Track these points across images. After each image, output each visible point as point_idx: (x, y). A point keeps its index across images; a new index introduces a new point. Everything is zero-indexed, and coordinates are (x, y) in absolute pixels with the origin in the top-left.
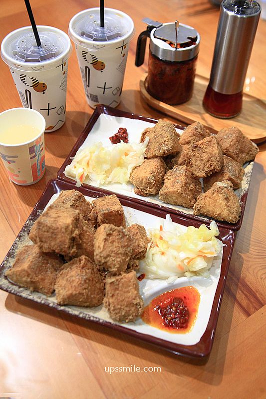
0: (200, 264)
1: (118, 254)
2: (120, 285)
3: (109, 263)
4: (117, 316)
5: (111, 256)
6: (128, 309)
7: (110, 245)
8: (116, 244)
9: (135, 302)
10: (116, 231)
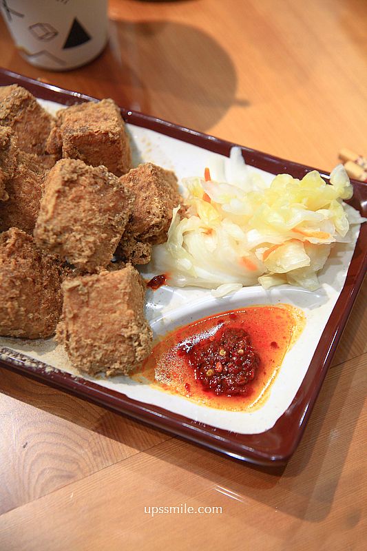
0: (294, 259)
1: (91, 227)
2: (93, 295)
3: (67, 246)
4: (85, 361)
5: (72, 231)
6: (111, 348)
7: (72, 205)
8: (85, 204)
9: (126, 333)
10: (87, 175)
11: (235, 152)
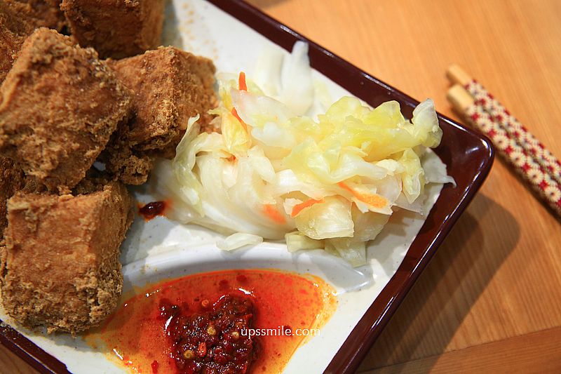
1: (60, 131)
2: (45, 225)
3: (23, 151)
4: (20, 309)
5: (32, 132)
6: (57, 299)
7: (37, 97)
8: (56, 99)
9: (80, 284)
10: (65, 59)
11: (300, 47)
